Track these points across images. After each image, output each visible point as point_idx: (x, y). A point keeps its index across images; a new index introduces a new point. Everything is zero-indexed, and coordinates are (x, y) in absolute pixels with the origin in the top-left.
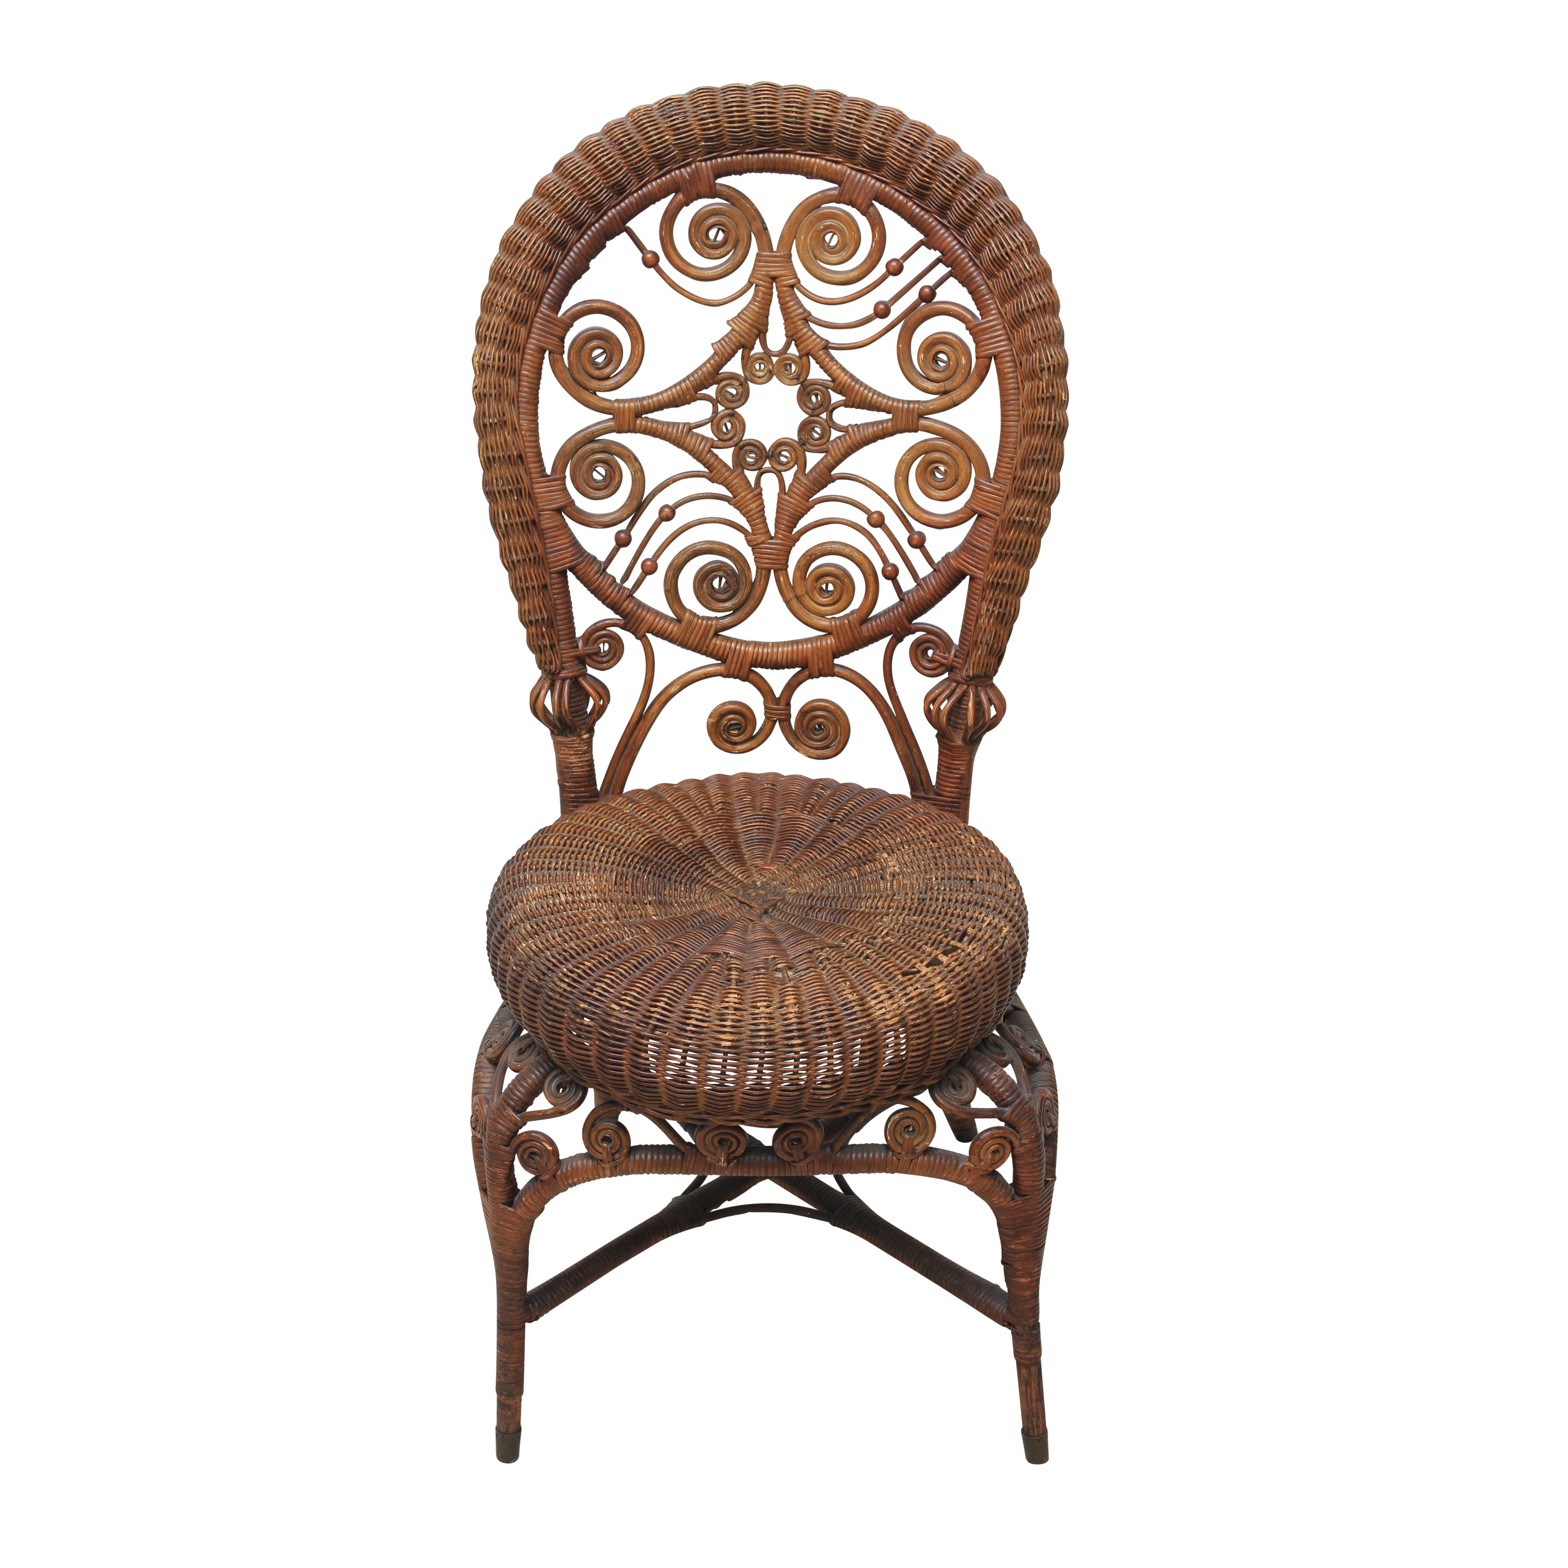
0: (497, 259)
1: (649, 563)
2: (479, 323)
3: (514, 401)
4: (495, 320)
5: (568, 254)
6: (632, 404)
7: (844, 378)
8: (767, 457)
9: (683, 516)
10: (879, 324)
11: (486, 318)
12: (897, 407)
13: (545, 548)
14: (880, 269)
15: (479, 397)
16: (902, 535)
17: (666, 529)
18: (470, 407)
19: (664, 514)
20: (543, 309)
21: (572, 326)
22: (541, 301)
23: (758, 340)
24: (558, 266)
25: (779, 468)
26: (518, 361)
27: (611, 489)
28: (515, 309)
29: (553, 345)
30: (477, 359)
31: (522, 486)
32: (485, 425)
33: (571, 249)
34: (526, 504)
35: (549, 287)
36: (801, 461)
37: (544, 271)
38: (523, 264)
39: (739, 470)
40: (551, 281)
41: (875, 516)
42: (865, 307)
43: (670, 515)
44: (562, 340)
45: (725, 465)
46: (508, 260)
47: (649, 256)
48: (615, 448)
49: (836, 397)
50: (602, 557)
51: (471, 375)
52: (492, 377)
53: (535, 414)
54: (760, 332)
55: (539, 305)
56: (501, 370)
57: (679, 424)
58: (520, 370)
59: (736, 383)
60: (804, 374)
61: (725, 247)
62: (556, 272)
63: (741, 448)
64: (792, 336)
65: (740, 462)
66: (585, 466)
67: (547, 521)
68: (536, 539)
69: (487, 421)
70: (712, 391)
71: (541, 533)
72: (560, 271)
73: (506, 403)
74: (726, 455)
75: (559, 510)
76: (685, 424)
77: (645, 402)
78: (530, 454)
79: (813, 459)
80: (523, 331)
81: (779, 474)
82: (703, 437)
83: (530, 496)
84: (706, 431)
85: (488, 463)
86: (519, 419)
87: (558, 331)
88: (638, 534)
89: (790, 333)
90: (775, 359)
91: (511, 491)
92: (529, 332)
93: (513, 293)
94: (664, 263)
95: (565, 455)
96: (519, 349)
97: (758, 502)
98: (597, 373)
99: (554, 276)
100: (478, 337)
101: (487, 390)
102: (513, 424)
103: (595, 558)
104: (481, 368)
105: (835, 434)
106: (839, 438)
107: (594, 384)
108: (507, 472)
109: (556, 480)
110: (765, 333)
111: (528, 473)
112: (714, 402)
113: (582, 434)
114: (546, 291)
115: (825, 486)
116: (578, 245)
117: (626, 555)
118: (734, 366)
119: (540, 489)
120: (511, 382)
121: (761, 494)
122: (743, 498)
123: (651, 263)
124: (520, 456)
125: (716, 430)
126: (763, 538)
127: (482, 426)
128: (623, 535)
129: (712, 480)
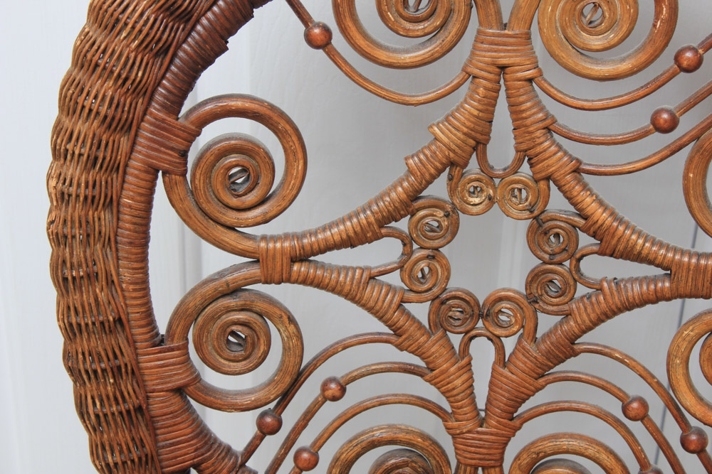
0: (84, 35)
1: (305, 455)
2: (58, 129)
3: (111, 242)
4: (81, 127)
5: (193, 28)
6: (287, 244)
7: (601, 216)
8: (481, 316)
9: (355, 394)
10: (660, 141)
11: (67, 123)
12: (680, 264)
13: (156, 441)
14: (666, 62)
15: (58, 239)
16: (673, 433)
17: (330, 411)
18: (45, 250)
19: (329, 393)
20: (155, 109)
21: (199, 134)
22: (151, 98)
23: (474, 155)
24: (179, 47)
25: (498, 332)
26: (117, 184)
27: (254, 360)
28: (111, 112)
29: (170, 163)
30: (53, 183)
31: (120, 362)
32: (65, 279)
33: (198, 21)
34: (127, 386)
35: (163, 77)
36: (529, 325)
37: (157, 55)
38: (125, 45)
39: (440, 333)
40: (168, 69)
41: (635, 405)
42: (639, 115)
43: (338, 394)
44: (184, 155)
45: (420, 326)
46: (100, 38)
47: (317, 31)
48: (260, 305)
49: (585, 240)
50: (239, 446)
51: (45, 204)
52: (77, 210)
53: (144, 258)
54: (478, 143)
55: (149, 104)
56: (90, 201)
57: (354, 269)
58: (119, 198)
59: (440, 213)
60: (540, 204)
61: (432, 20)
62: (175, 55)
63: (443, 303)
64: (526, 154)
65: (440, 323)
66: (215, 329)
67: (160, 404)
68: (144, 432)
69: (67, 273)
70: (403, 225)
71: (151, 424)
72: (181, 54)
73: (99, 246)
74: (420, 311)
75: (180, 391)
76: (363, 270)
77: (305, 241)
78: (135, 314)
79: (546, 322)
80: (124, 143)
81: (496, 340)
82: (390, 287)
83: (136, 373)
84: (394, 279)
85: (71, 331)
86: (118, 267)
87: (178, 143)
88: (291, 416)
89: (524, 147)
90: (497, 181)
91: (104, 371)
92: (134, 143)
93: (108, 88)
94: (338, 41)
95: (185, 315)
96: (117, 168)
97: (465, 377)
98: (234, 202)
99: (171, 62)
100: (54, 150)
101: (67, 230)
102: (108, 275)
103: (228, 450)
104: (61, 198)
105: (581, 290)
106: (589, 297)
107: (231, 217)
108: (98, 344)
109: (172, 349)
110: (485, 145)
111: (132, 343)
112: (407, 241)
113: (212, 285)
114: (159, 84)
115: (563, 361)
116: (209, 14)
117: (272, 445)
118: (439, 189)
119: (150, 361)
120: (106, 217)
121: (469, 364)
122: (443, 372)
123: (319, 43)
124: (119, 321)
125: (409, 276)
126: (470, 425)
127: (64, 279)
128: (269, 420)
129: (400, 347)
